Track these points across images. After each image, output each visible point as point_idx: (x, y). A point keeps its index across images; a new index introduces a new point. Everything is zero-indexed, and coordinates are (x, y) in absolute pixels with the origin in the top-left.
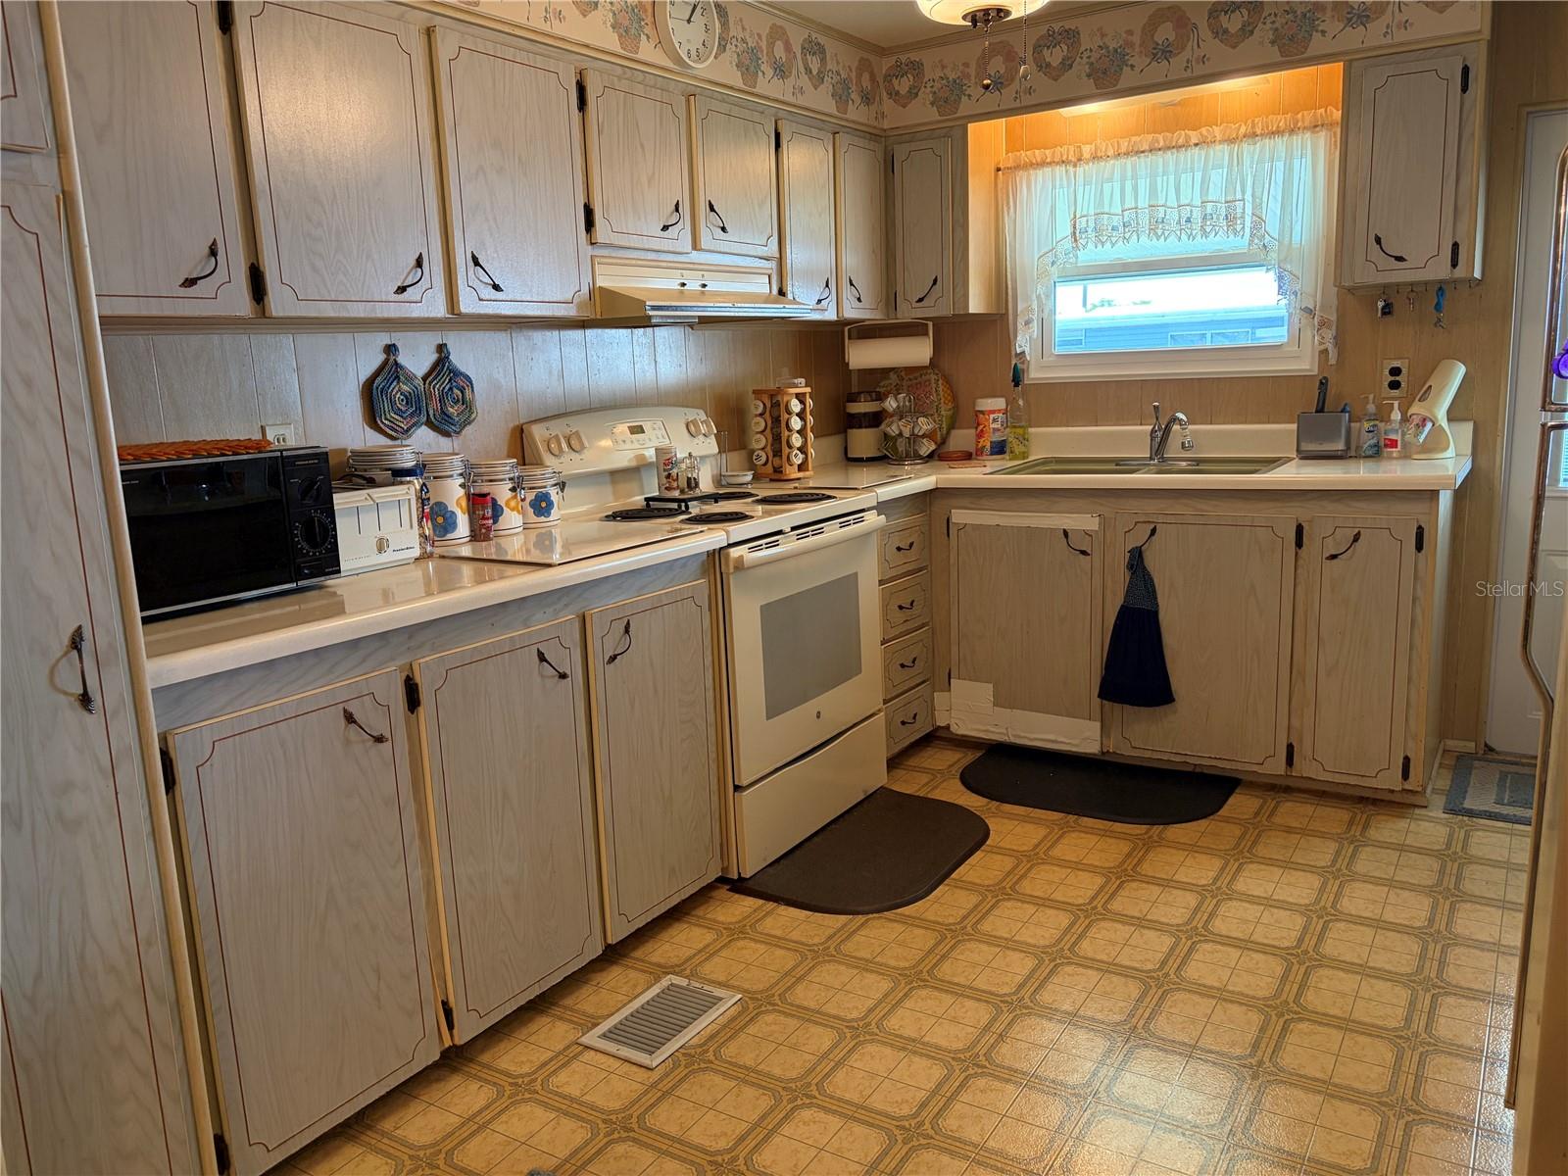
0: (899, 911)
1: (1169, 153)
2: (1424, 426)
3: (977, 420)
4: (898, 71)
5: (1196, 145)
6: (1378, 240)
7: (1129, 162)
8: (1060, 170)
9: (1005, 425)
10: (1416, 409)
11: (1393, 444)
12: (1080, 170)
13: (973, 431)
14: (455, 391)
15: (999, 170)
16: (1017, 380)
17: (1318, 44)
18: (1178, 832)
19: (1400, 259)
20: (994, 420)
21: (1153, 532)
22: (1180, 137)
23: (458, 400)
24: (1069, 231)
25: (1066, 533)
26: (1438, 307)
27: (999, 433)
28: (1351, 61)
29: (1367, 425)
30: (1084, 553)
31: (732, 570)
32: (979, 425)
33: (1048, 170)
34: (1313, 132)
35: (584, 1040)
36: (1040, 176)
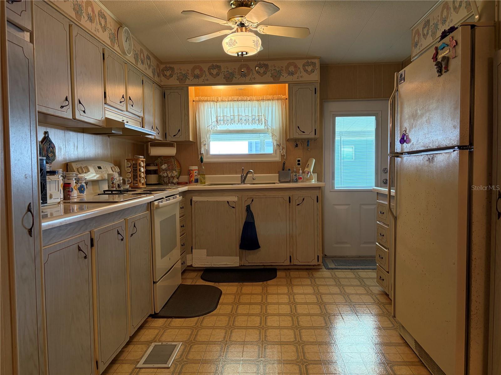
0: (211, 313)
1: (242, 102)
2: (309, 174)
3: (189, 173)
4: (167, 69)
5: (249, 100)
6: (298, 127)
7: (232, 103)
8: (212, 103)
9: (199, 174)
10: (306, 169)
11: (301, 178)
12: (218, 104)
13: (188, 176)
14: (51, 148)
15: (194, 101)
16: (202, 161)
17: (282, 79)
18: (270, 282)
19: (303, 132)
20: (196, 172)
21: (252, 200)
22: (245, 98)
23: (51, 152)
24: (215, 120)
25: (228, 202)
26: (308, 145)
27: (197, 176)
28: (290, 84)
29: (294, 174)
30: (233, 207)
31: (155, 209)
32: (190, 174)
33: (209, 103)
34: (278, 101)
35: (138, 366)
36: (206, 104)
